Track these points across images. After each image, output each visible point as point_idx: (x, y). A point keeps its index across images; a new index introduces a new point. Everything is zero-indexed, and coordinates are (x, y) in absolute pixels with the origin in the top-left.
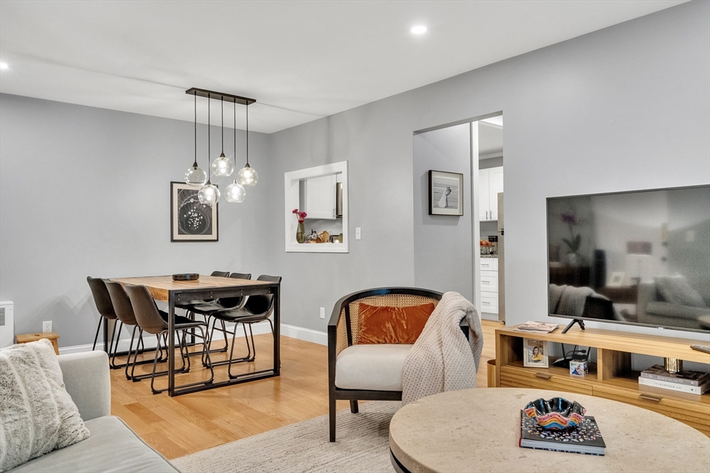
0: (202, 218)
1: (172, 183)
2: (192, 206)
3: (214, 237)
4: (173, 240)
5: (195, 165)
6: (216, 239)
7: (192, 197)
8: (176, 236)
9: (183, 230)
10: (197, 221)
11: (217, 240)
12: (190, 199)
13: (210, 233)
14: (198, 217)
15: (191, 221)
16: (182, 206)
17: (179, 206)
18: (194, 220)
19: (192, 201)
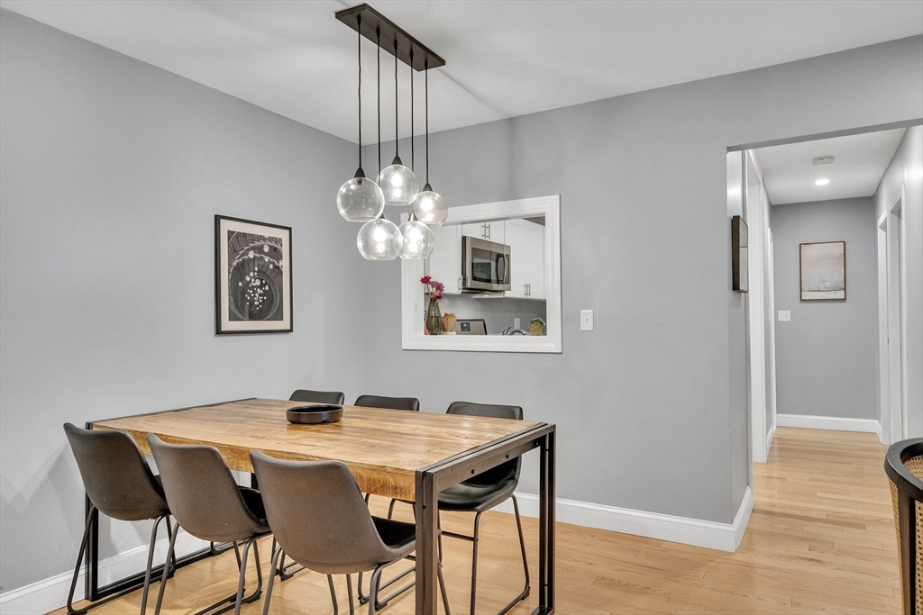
0: (267, 288)
1: (218, 218)
2: (251, 265)
3: (284, 324)
4: (219, 332)
5: (360, 173)
6: (289, 328)
7: (252, 249)
8: (227, 325)
9: (236, 312)
10: (260, 295)
11: (291, 330)
12: (248, 250)
13: (279, 317)
14: (261, 286)
15: (249, 295)
16: (235, 264)
17: (230, 265)
18: (255, 292)
19: (251, 255)
